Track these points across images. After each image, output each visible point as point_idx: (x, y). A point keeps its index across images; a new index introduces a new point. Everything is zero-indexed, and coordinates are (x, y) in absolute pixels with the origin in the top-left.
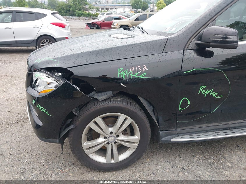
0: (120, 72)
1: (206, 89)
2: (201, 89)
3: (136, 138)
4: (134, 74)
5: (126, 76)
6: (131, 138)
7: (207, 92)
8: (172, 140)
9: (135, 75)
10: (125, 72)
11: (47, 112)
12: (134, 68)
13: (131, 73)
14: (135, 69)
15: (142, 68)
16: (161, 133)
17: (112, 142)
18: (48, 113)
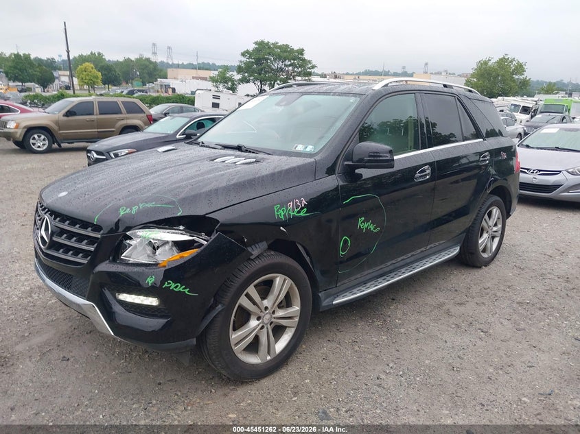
0: (277, 211)
1: (363, 222)
2: (360, 223)
3: (296, 308)
4: (293, 212)
5: (285, 216)
6: (290, 310)
7: (366, 226)
8: (334, 302)
9: (295, 213)
10: (283, 210)
11: (186, 291)
12: (291, 203)
13: (289, 211)
14: (293, 205)
15: (301, 203)
16: (320, 294)
17: (267, 324)
18: (188, 292)
